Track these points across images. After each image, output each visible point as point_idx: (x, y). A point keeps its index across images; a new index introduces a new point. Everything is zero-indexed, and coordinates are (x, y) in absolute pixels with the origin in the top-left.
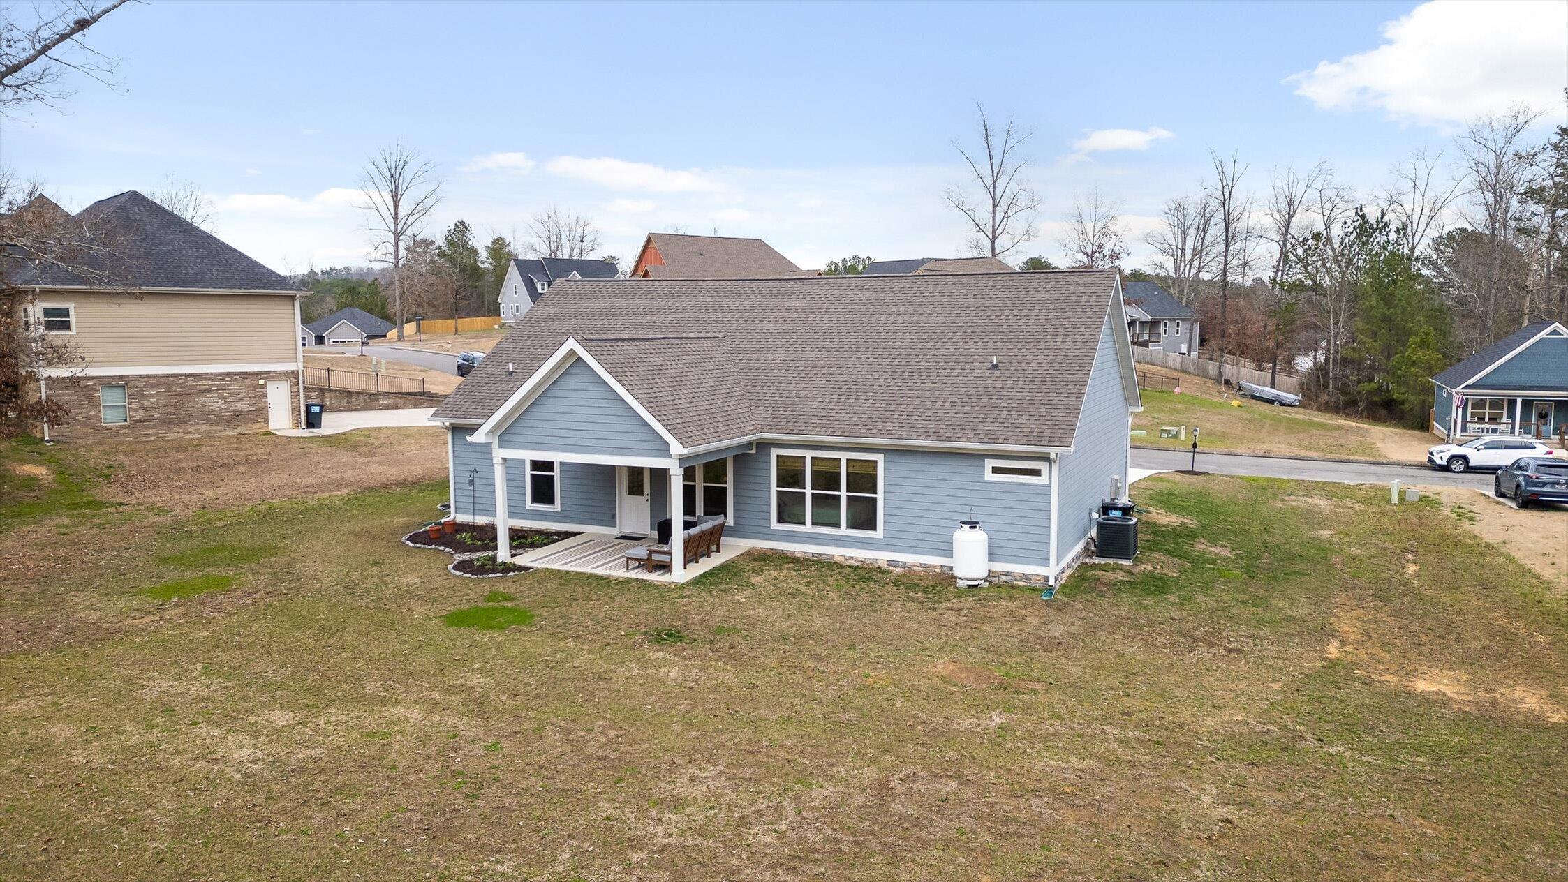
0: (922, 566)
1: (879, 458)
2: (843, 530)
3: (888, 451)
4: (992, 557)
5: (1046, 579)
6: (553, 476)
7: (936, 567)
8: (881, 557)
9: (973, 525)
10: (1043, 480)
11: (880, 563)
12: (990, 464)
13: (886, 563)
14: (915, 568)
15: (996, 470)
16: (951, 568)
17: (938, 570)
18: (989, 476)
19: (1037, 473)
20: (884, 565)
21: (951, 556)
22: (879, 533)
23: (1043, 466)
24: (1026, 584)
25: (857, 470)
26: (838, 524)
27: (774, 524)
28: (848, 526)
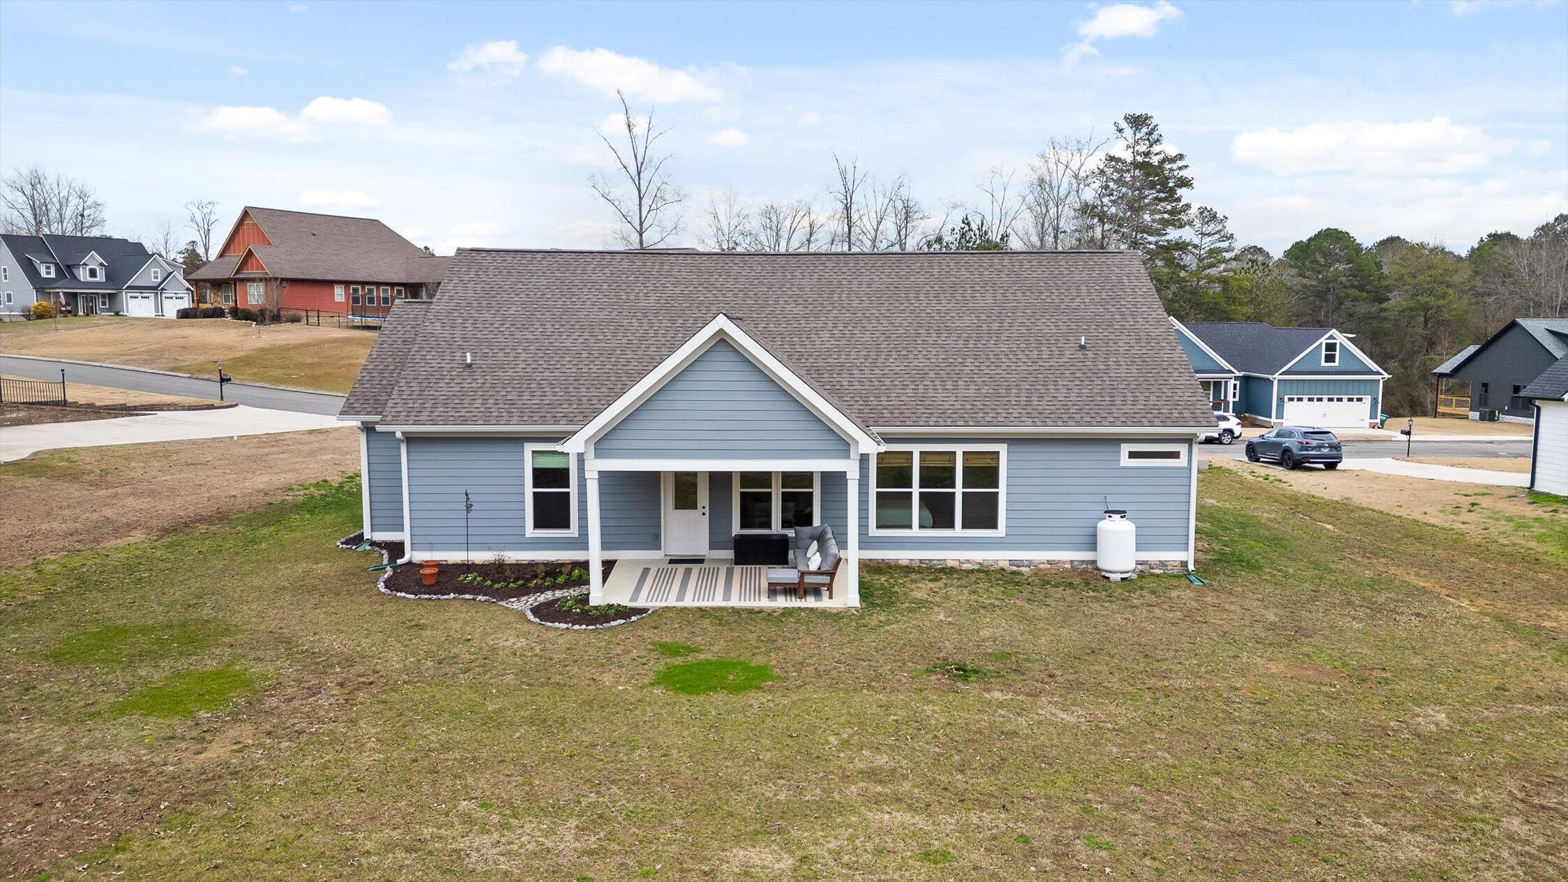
0: (1049, 562)
1: (1002, 449)
2: (958, 531)
3: (1013, 441)
4: (1140, 546)
5: (1184, 564)
6: (569, 493)
7: (1065, 562)
8: (1001, 557)
9: (1122, 513)
10: (1182, 462)
11: (1002, 564)
12: (1126, 448)
13: (1007, 563)
14: (1042, 566)
15: (1133, 455)
16: (1094, 562)
17: (1068, 566)
18: (1125, 461)
19: (1175, 455)
20: (1006, 565)
21: (1095, 549)
22: (1001, 531)
23: (1182, 449)
24: (1162, 571)
25: (974, 463)
26: (951, 525)
27: (873, 531)
28: (964, 526)
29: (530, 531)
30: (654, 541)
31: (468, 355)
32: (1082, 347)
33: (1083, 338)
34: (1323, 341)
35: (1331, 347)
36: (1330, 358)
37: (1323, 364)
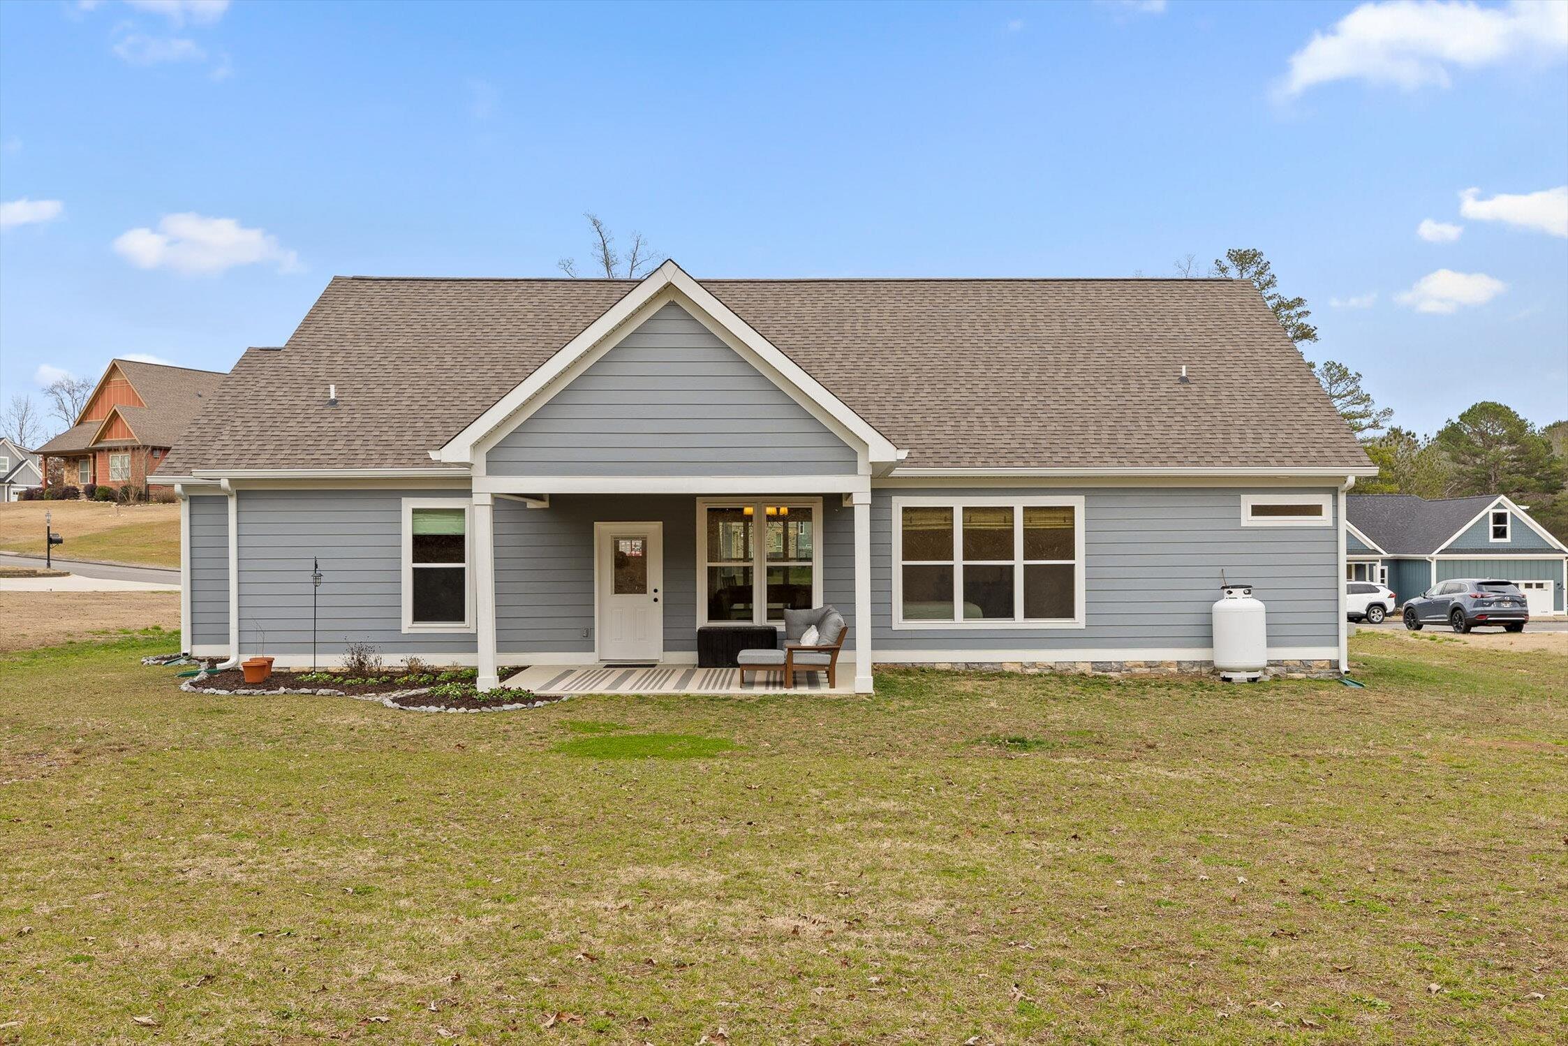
0: (1149, 665)
1: (1078, 503)
2: (1019, 621)
3: (1093, 490)
4: (1273, 640)
5: (1335, 665)
7: (1169, 664)
8: (1082, 657)
9: (1248, 589)
10: (1325, 519)
11: (1081, 668)
12: (1248, 501)
13: (1089, 665)
14: (1137, 670)
15: (1258, 510)
16: (1210, 663)
17: (1174, 669)
18: (1248, 519)
19: (1315, 510)
20: (1088, 669)
21: (1211, 645)
22: (1080, 619)
23: (1325, 501)
24: (1304, 675)
25: (1042, 523)
26: (1009, 613)
27: (899, 622)
28: (1028, 614)
29: (408, 624)
30: (586, 641)
31: (332, 387)
32: (1184, 380)
33: (1184, 367)
34: (1490, 510)
35: (1500, 518)
36: (1500, 533)
37: (1492, 540)
